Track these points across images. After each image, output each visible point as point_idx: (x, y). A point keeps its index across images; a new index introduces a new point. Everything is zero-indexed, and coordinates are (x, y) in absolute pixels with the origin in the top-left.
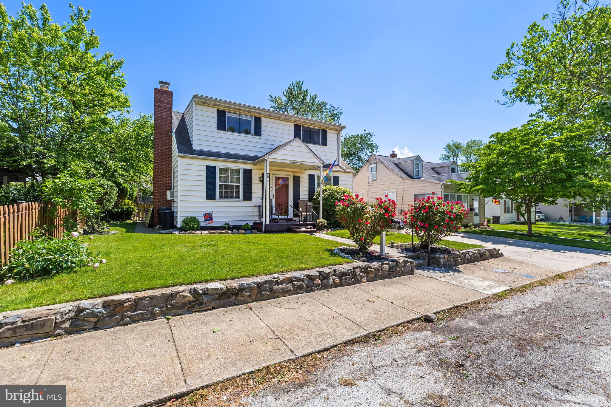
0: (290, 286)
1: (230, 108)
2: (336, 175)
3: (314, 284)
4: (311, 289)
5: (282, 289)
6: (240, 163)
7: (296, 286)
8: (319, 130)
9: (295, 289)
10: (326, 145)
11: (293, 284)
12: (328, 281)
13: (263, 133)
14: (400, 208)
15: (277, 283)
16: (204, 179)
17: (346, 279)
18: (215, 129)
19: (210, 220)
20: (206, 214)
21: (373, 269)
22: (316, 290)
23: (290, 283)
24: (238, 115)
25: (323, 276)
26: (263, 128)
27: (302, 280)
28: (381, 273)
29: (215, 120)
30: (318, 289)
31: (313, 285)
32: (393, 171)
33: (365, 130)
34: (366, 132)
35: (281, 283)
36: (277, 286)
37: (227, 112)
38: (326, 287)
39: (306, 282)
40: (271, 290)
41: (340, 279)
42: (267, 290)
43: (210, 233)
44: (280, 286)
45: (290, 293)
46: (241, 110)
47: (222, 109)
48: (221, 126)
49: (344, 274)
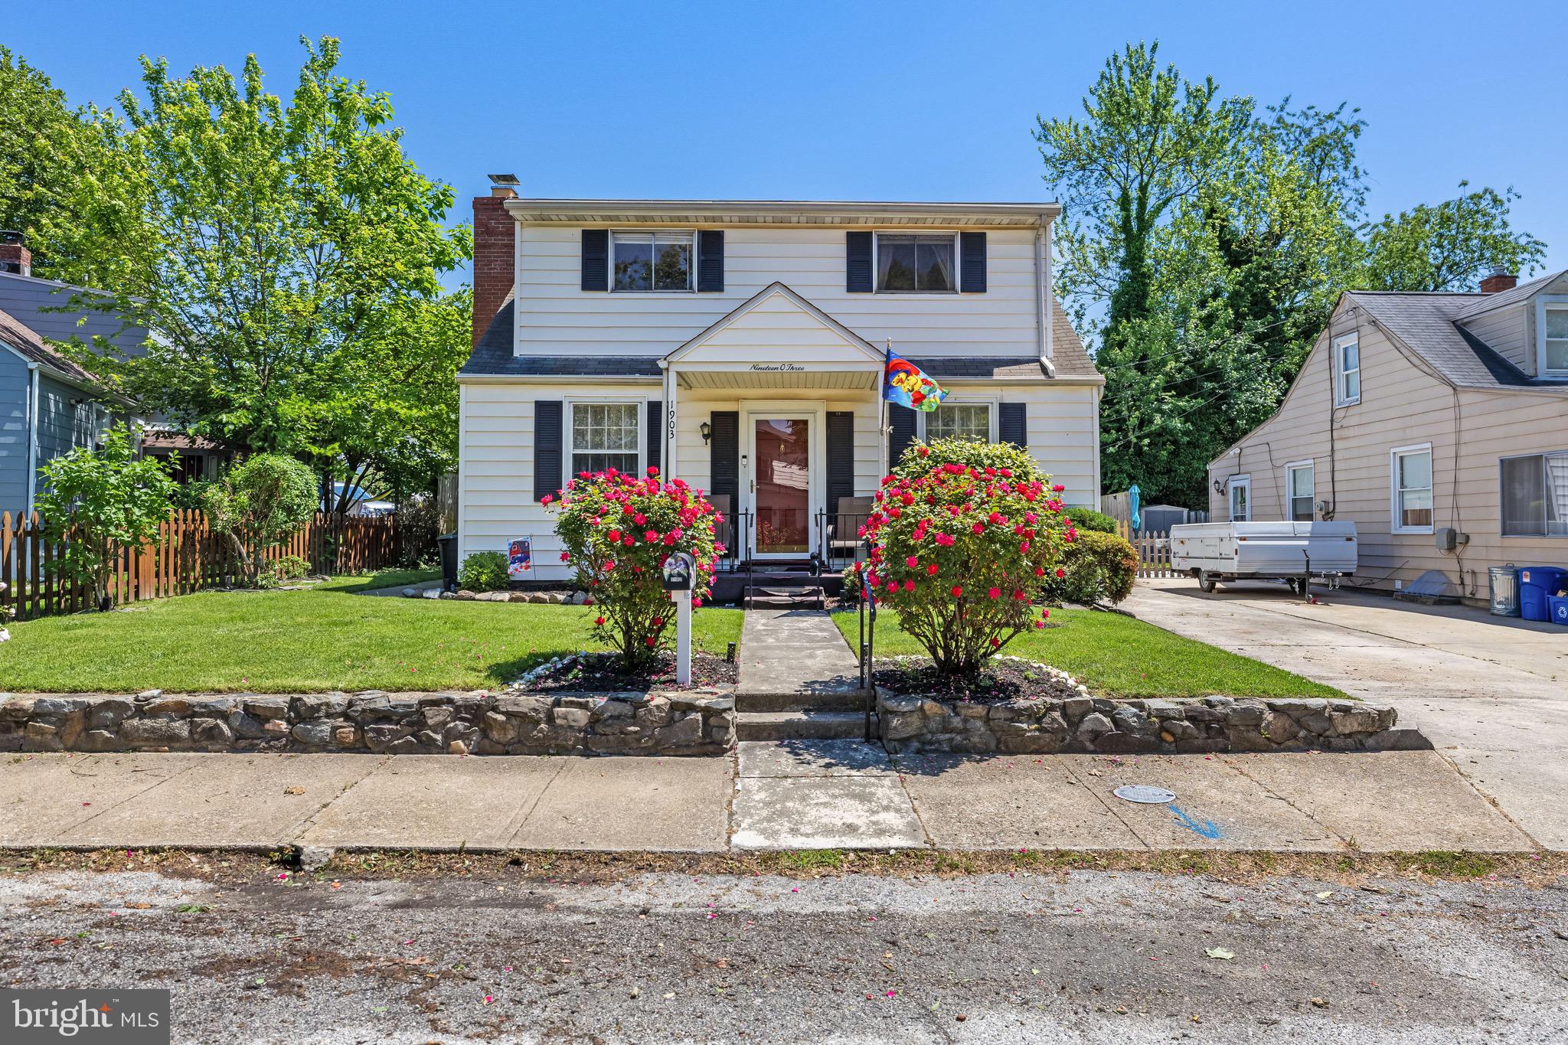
0: (181, 728)
1: (618, 218)
2: (1013, 396)
3: (263, 731)
4: (251, 745)
5: (153, 730)
6: (636, 384)
7: (199, 730)
8: (952, 238)
9: (196, 737)
10: (983, 289)
11: (191, 722)
12: (310, 731)
13: (728, 278)
14: (1448, 525)
15: (140, 712)
16: (530, 440)
17: (380, 732)
18: (576, 290)
19: (521, 560)
20: (514, 543)
21: (506, 714)
22: (265, 748)
23: (183, 718)
24: (650, 236)
25: (301, 713)
26: (728, 265)
27: (224, 716)
28: (541, 731)
29: (576, 263)
30: (270, 748)
31: (260, 735)
32: (1417, 356)
33: (1464, 184)
34: (1469, 191)
35: (156, 712)
36: (135, 722)
37: (614, 232)
38: (297, 745)
39: (236, 724)
40: (117, 727)
41: (360, 727)
42: (106, 728)
43: (511, 600)
44: (146, 721)
45: (177, 745)
46: (652, 219)
47: (597, 225)
48: (593, 278)
49: (383, 716)
